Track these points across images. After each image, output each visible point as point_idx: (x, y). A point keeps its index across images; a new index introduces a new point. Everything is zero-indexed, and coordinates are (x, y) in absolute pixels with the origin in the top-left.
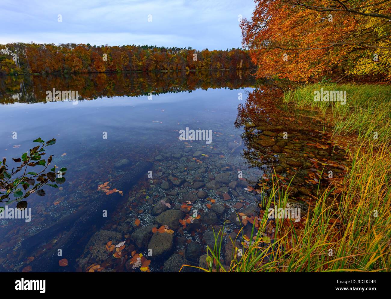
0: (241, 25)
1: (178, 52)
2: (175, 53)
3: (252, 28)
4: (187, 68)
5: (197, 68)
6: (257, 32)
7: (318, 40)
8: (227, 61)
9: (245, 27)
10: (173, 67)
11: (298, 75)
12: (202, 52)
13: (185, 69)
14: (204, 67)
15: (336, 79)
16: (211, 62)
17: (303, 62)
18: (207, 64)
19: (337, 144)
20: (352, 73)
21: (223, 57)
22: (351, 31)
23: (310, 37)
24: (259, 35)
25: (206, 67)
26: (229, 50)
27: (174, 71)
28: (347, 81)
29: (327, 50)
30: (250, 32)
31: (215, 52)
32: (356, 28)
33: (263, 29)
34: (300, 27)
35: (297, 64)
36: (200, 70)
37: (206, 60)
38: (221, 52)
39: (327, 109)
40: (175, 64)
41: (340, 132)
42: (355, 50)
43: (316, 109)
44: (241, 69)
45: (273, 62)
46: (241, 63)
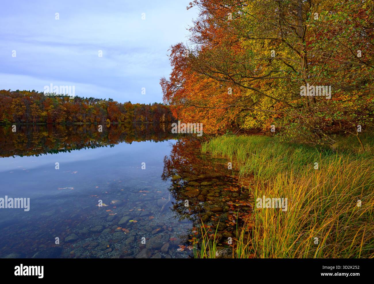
0: (161, 83)
1: (96, 103)
2: (93, 104)
3: (171, 87)
4: (108, 120)
5: (119, 121)
6: (175, 90)
7: (220, 101)
8: (151, 115)
9: (164, 85)
10: (91, 119)
11: (210, 128)
12: (124, 104)
13: (105, 122)
14: (127, 119)
15: (235, 132)
16: (134, 114)
17: (212, 118)
18: (130, 117)
19: (243, 185)
20: (244, 127)
21: (146, 110)
22: (238, 97)
23: (214, 99)
24: (177, 93)
25: (129, 120)
26: (151, 105)
27: (92, 123)
28: (242, 133)
29: (227, 109)
30: (170, 90)
31: (138, 106)
32: (241, 95)
33: (180, 89)
34: (207, 91)
35: (208, 119)
36: (123, 123)
37: (129, 112)
38: (143, 106)
39: (233, 157)
40: (93, 116)
41: (243, 174)
42: (243, 110)
43: (226, 157)
44: (164, 122)
45: (190, 118)
46: (164, 117)
